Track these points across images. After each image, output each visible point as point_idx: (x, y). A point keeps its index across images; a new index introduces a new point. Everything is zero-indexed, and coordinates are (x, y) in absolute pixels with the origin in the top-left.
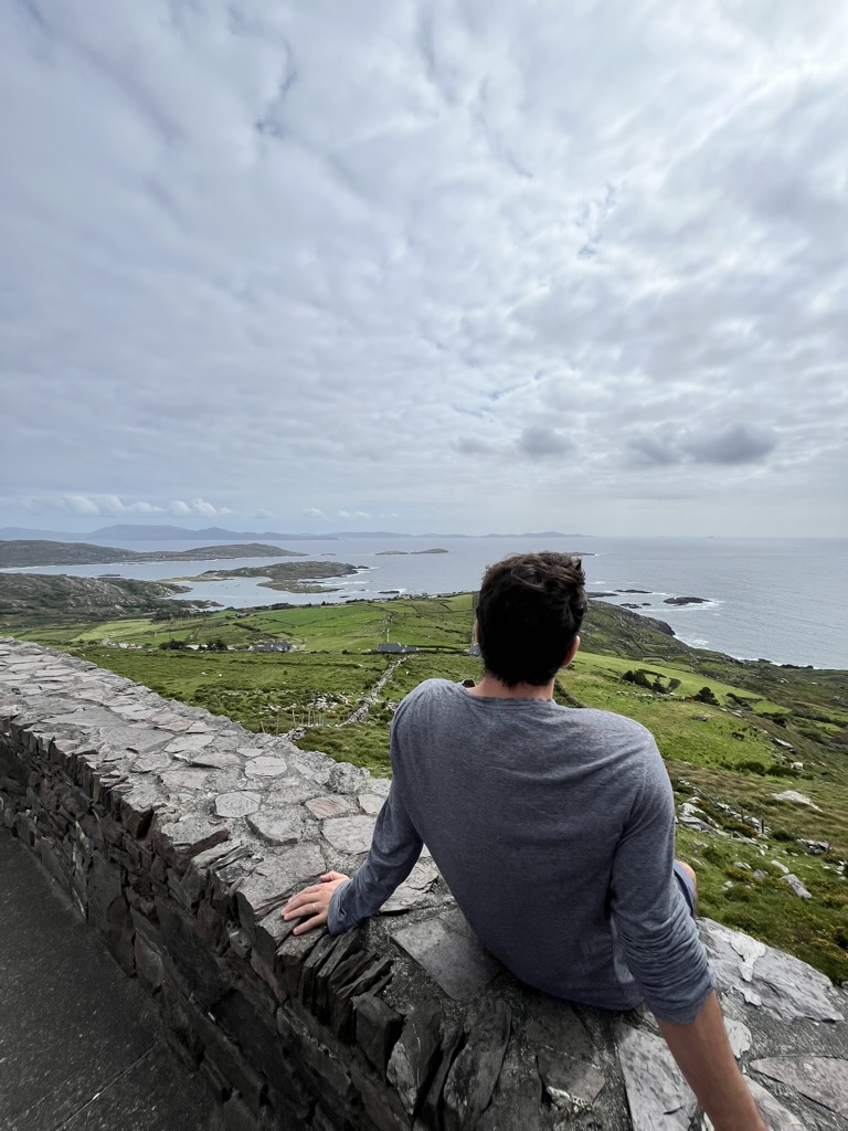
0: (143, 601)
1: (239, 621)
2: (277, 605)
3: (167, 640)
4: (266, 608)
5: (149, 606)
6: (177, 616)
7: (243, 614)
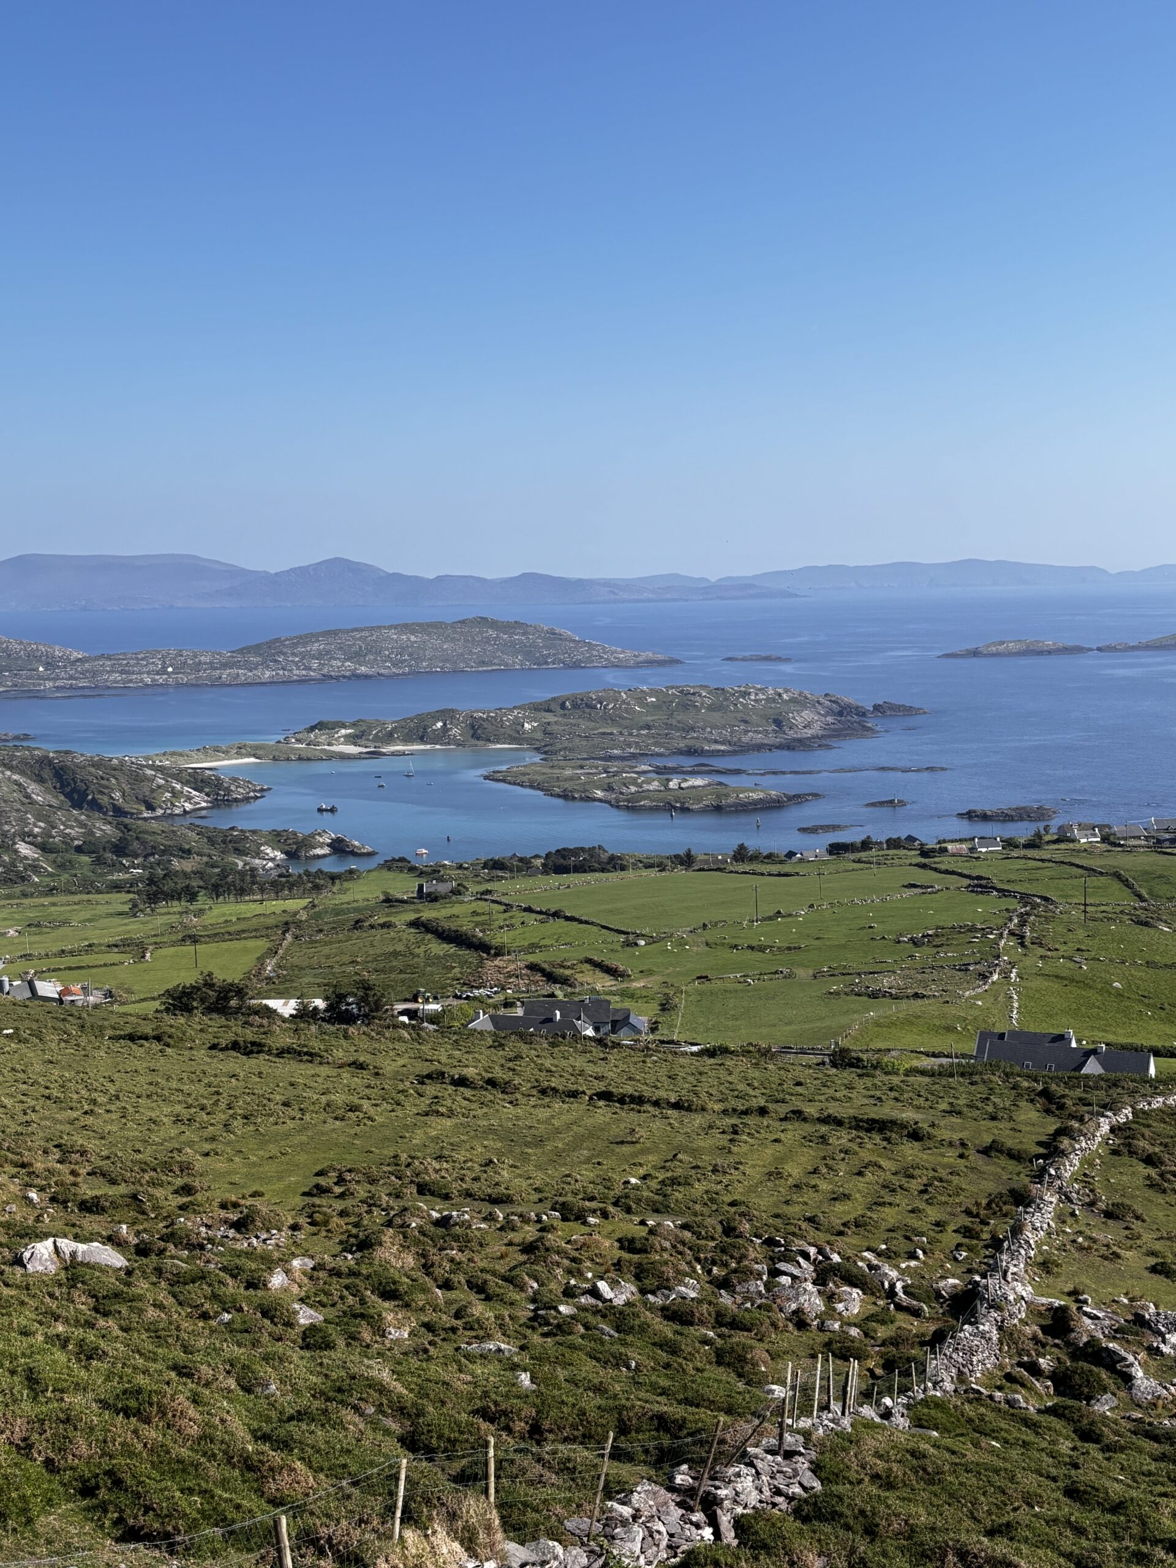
0: (104, 829)
1: (429, 913)
2: (563, 853)
3: (189, 978)
4: (524, 866)
5: (120, 849)
6: (217, 890)
7: (443, 888)
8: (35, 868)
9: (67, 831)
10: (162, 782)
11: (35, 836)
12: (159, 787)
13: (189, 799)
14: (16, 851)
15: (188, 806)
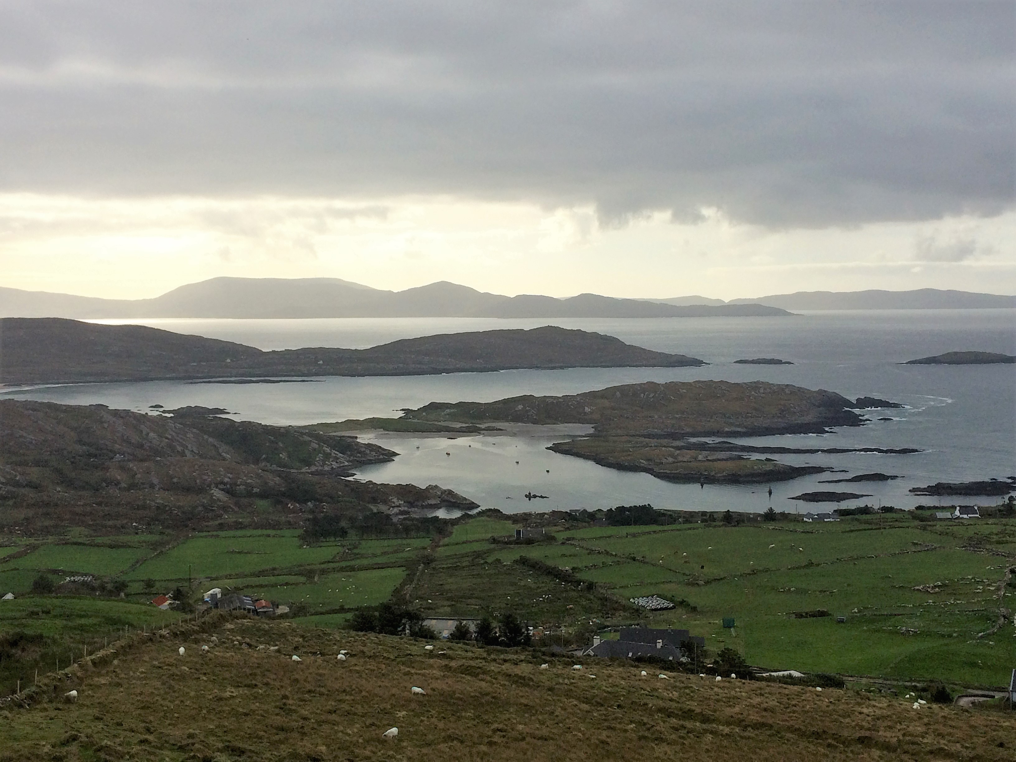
8: (225, 508)
9: (249, 481)
10: (316, 446)
11: (225, 484)
12: (315, 450)
13: (336, 459)
14: (212, 495)
15: (335, 465)
